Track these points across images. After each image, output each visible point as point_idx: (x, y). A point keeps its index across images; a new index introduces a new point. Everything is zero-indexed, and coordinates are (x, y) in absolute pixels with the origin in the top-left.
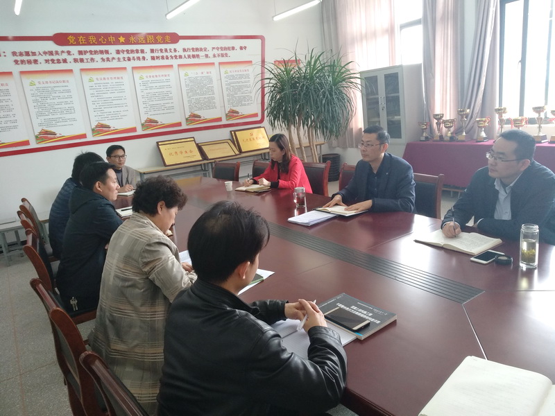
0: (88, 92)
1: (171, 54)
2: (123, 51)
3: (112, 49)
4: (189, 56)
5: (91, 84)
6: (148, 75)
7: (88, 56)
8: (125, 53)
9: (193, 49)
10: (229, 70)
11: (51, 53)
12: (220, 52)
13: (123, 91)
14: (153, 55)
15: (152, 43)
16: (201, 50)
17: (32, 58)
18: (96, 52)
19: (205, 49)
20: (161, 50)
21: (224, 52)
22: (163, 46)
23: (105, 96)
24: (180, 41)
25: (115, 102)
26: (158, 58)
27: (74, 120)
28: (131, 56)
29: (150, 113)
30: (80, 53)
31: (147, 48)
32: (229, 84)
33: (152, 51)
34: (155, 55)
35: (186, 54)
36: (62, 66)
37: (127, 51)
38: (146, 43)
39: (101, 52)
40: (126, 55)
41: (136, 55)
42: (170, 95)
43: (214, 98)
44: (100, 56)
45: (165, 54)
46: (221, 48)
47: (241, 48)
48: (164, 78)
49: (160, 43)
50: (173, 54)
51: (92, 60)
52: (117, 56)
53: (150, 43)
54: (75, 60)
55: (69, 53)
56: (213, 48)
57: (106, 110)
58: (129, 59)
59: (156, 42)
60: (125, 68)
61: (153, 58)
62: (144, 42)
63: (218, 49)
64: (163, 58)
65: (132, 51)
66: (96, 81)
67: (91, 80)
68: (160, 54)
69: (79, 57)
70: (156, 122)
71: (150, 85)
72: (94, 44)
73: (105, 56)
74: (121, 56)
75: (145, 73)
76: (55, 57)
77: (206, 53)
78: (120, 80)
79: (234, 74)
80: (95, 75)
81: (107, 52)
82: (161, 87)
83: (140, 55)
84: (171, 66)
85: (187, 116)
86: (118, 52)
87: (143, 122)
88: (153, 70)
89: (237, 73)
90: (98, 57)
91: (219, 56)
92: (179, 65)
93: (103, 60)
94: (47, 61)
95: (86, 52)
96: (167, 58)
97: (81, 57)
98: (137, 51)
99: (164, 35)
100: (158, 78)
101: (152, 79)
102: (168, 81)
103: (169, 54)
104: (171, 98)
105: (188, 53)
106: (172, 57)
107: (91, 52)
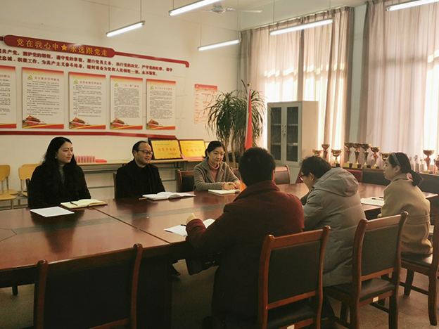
0: (26, 88)
1: (105, 66)
2: (63, 58)
3: (54, 54)
4: (121, 70)
5: (29, 81)
6: (82, 80)
7: (32, 57)
8: (65, 59)
9: (125, 65)
10: (154, 86)
12: (149, 70)
13: (57, 91)
14: (89, 64)
15: (90, 54)
16: (133, 66)
18: (39, 55)
19: (136, 66)
20: (97, 61)
21: (152, 71)
22: (100, 58)
23: (40, 93)
24: (115, 56)
25: (48, 100)
26: (93, 67)
27: (8, 110)
28: (70, 62)
29: (78, 114)
30: (25, 54)
31: (85, 58)
32: (153, 99)
33: (89, 61)
34: (91, 64)
35: (119, 67)
36: (7, 63)
37: (67, 58)
38: (85, 54)
39: (44, 56)
40: (65, 61)
41: (74, 62)
42: (99, 101)
43: (138, 109)
44: (43, 59)
45: (100, 65)
46: (151, 67)
47: (168, 69)
48: (96, 85)
49: (97, 55)
50: (107, 66)
51: (35, 61)
52: (57, 61)
53: (88, 54)
54: (19, 60)
55: (15, 52)
56: (143, 66)
57: (38, 106)
58: (67, 65)
59: (94, 54)
60: (63, 72)
61: (89, 67)
62: (83, 52)
63: (147, 67)
64: (98, 68)
65: (71, 59)
66: (34, 80)
67: (30, 78)
68: (96, 65)
69: (23, 57)
70: (83, 122)
71: (83, 89)
72: (39, 49)
73: (46, 59)
74: (61, 61)
75: (80, 79)
76: (2, 55)
77: (137, 69)
78: (56, 82)
79: (159, 90)
80: (34, 75)
81: (49, 56)
82: (92, 93)
83: (78, 63)
84: (104, 76)
85: (112, 121)
86: (58, 57)
87: (71, 120)
88: (87, 77)
89: (162, 90)
90: (39, 59)
91: (147, 73)
92: (111, 76)
93: (44, 62)
95: (30, 54)
96: (102, 69)
97: (25, 57)
98: (76, 59)
99: (101, 49)
100: (91, 85)
101: (86, 84)
102: (99, 88)
103: (103, 66)
104: (100, 104)
105: (121, 67)
106: (106, 68)
107: (34, 54)
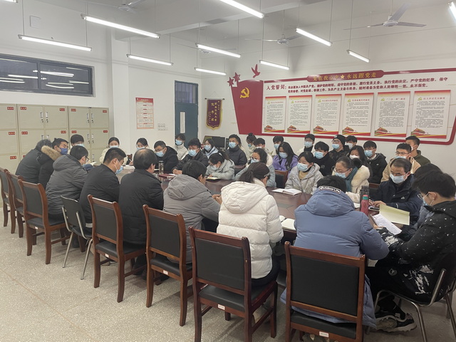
0: (316, 108)
2: (342, 84)
3: (336, 83)
4: (389, 87)
6: (354, 99)
7: (322, 88)
8: (344, 85)
9: (393, 81)
11: (304, 87)
12: (418, 83)
13: (335, 109)
15: (362, 78)
16: (401, 81)
17: (296, 89)
18: (326, 85)
19: (404, 81)
20: (368, 83)
21: (422, 83)
22: (369, 80)
23: (325, 111)
24: (384, 75)
26: (364, 88)
28: (346, 87)
29: (349, 124)
30: (318, 86)
31: (358, 81)
32: (420, 109)
33: (361, 83)
34: (362, 86)
35: (387, 85)
36: (308, 93)
38: (358, 78)
39: (329, 85)
40: (343, 87)
41: (349, 86)
43: (402, 119)
44: (329, 87)
45: (369, 86)
46: (420, 80)
47: (441, 79)
48: (365, 102)
49: (367, 78)
50: (376, 85)
51: (324, 89)
52: (337, 87)
53: (360, 78)
55: (313, 86)
56: (412, 80)
57: (323, 119)
58: (345, 89)
59: (365, 77)
60: (341, 95)
61: (360, 88)
62: (356, 77)
63: (417, 80)
64: (368, 88)
65: (348, 84)
66: (322, 102)
67: (319, 101)
68: (366, 86)
69: (316, 88)
70: (352, 130)
71: (354, 106)
72: (326, 81)
73: (331, 88)
74: (340, 87)
75: (352, 98)
76: (305, 89)
77: (404, 84)
78: (335, 102)
79: (428, 101)
80: (322, 99)
81: (333, 85)
82: (361, 108)
83: (352, 86)
84: (373, 94)
85: (376, 129)
86: (339, 85)
87: (344, 129)
88: (358, 96)
89: (431, 100)
90: (326, 88)
91: (416, 86)
92: (379, 93)
93: (329, 89)
94: (302, 91)
95: (321, 85)
96: (371, 88)
98: (351, 84)
99: (371, 72)
100: (361, 102)
101: (356, 102)
102: (367, 103)
103: (373, 85)
104: (367, 116)
105: (389, 84)
106: (374, 87)
107: (324, 85)
